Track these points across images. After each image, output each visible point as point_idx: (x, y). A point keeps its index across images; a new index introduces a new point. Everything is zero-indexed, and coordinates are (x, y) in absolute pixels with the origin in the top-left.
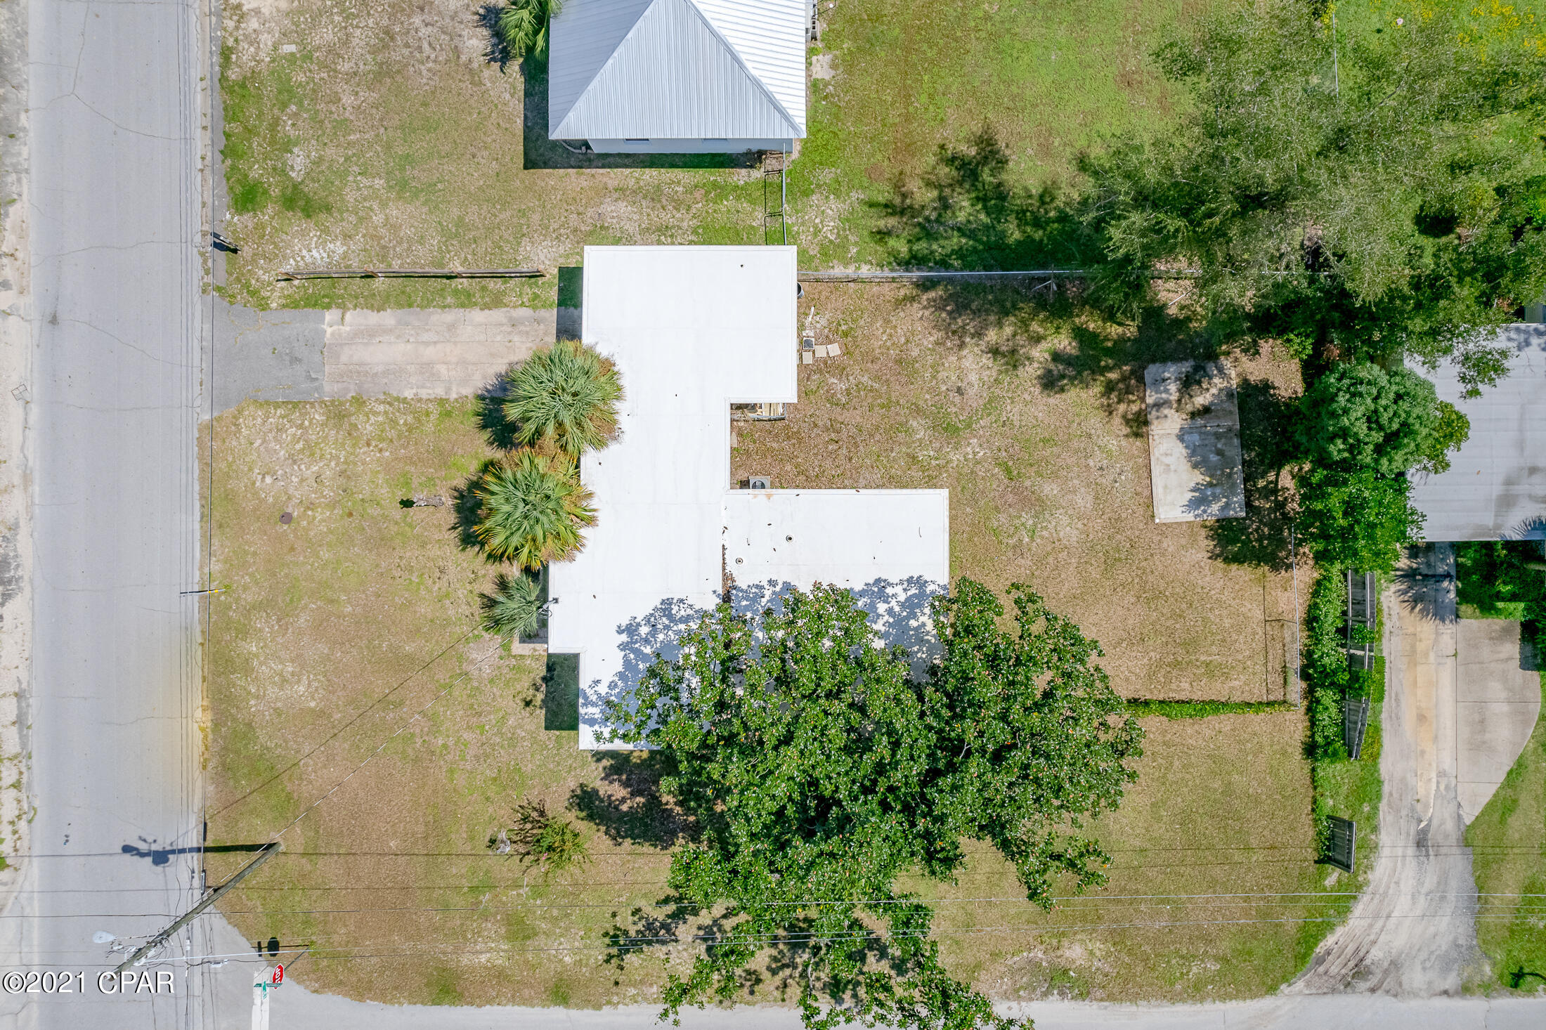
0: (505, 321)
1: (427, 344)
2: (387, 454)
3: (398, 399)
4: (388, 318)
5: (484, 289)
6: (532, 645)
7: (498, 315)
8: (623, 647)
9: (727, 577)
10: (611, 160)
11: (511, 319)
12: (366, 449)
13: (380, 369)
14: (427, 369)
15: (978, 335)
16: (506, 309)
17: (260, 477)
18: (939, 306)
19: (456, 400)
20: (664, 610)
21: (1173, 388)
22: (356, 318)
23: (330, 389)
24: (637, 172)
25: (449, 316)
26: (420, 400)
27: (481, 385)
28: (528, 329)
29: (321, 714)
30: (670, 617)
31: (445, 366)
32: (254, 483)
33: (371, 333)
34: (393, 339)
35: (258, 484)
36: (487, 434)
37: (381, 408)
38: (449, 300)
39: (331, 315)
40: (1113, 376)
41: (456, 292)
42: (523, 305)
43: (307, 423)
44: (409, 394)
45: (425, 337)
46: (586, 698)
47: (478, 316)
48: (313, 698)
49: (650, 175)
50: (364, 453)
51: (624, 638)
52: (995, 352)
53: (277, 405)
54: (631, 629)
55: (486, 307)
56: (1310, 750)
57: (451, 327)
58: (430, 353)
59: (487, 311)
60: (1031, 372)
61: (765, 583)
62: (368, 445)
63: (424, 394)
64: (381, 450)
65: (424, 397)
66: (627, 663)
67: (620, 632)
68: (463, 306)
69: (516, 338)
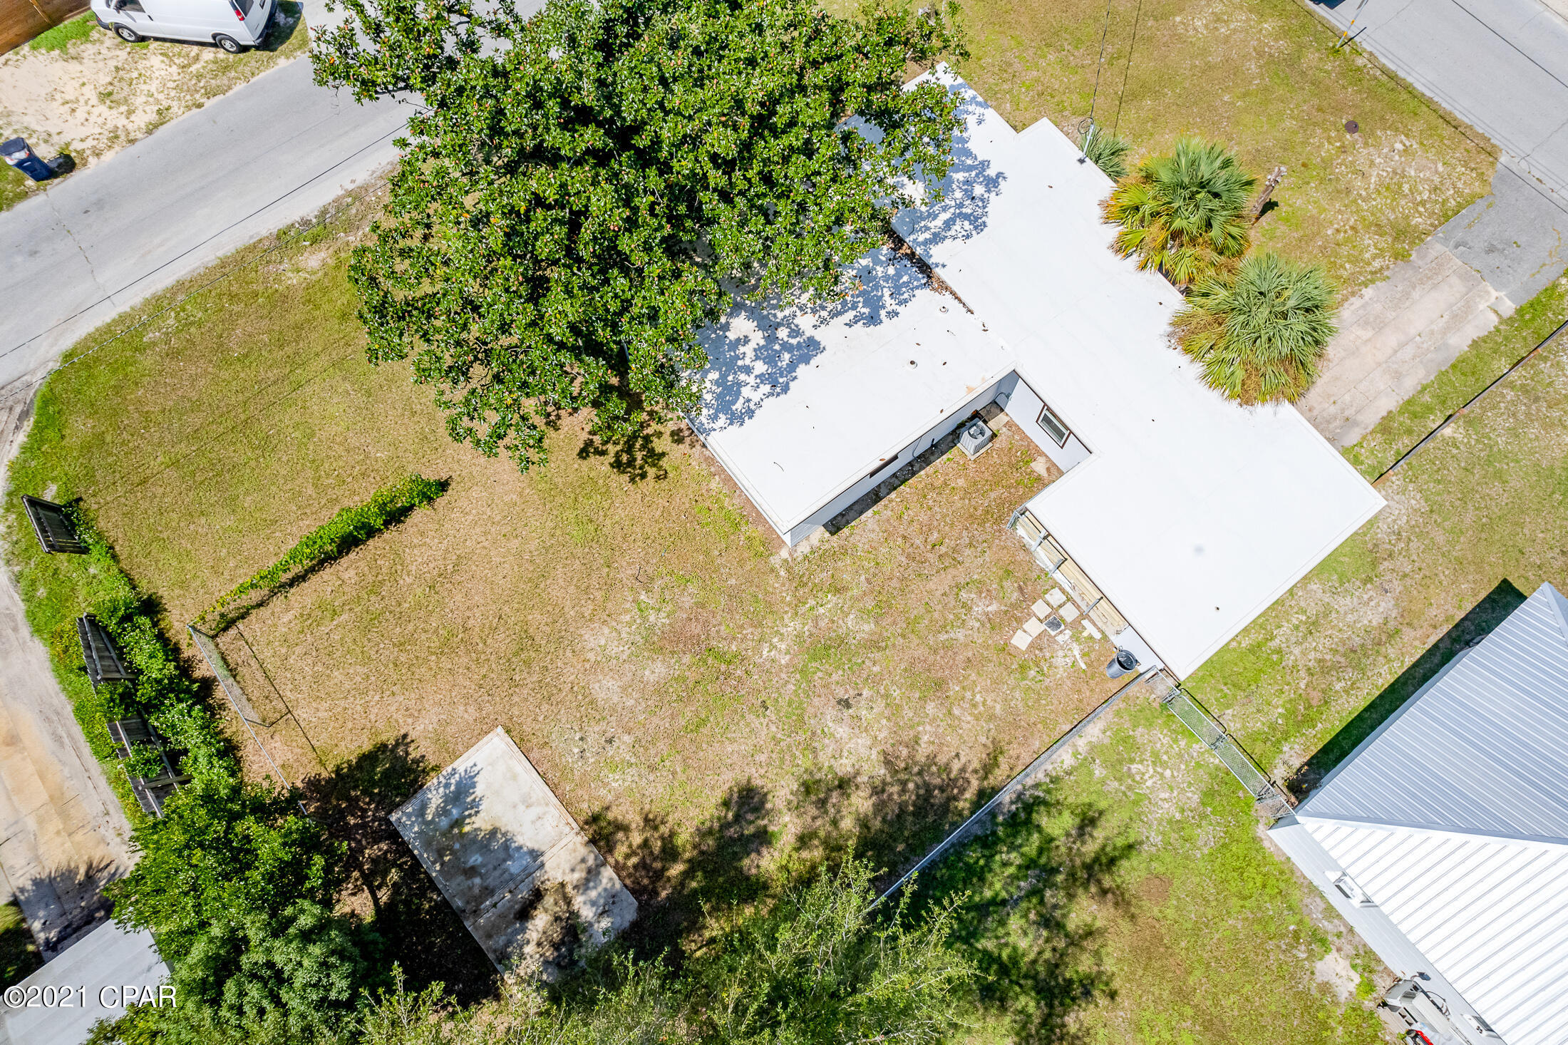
0: (1360, 418)
1: (1402, 345)
2: (1329, 232)
3: (1372, 281)
4: (1460, 342)
5: (1409, 432)
7: (1372, 418)
8: (985, 165)
9: (943, 287)
10: (1436, 660)
11: (1356, 424)
12: (1352, 222)
13: (1416, 294)
14: (1379, 325)
15: (878, 790)
16: (1370, 429)
17: (1408, 144)
18: (952, 786)
20: (977, 219)
21: (587, 913)
22: (1483, 321)
23: (1436, 248)
24: (1399, 669)
25: (1409, 385)
26: (1353, 294)
28: (1331, 426)
30: (966, 217)
31: (1365, 338)
32: (1407, 136)
33: (1458, 319)
34: (1434, 327)
35: (1403, 137)
37: (1377, 264)
38: (1427, 398)
39: (1508, 308)
40: (676, 870)
41: (1429, 409)
42: (1360, 445)
43: (1421, 209)
44: (1368, 292)
45: (1409, 351)
46: (979, 104)
47: (1388, 403)
49: (1385, 675)
50: (1348, 220)
51: (991, 172)
52: (844, 785)
53: (1460, 207)
54: (993, 183)
55: (1389, 416)
56: (151, 607)
57: (1398, 376)
58: (1391, 339)
59: (1384, 414)
60: (782, 792)
62: (1352, 228)
63: (1356, 302)
64: (1338, 231)
65: (1352, 300)
66: (968, 153)
67: (999, 175)
68: (1409, 402)
69: (1332, 409)
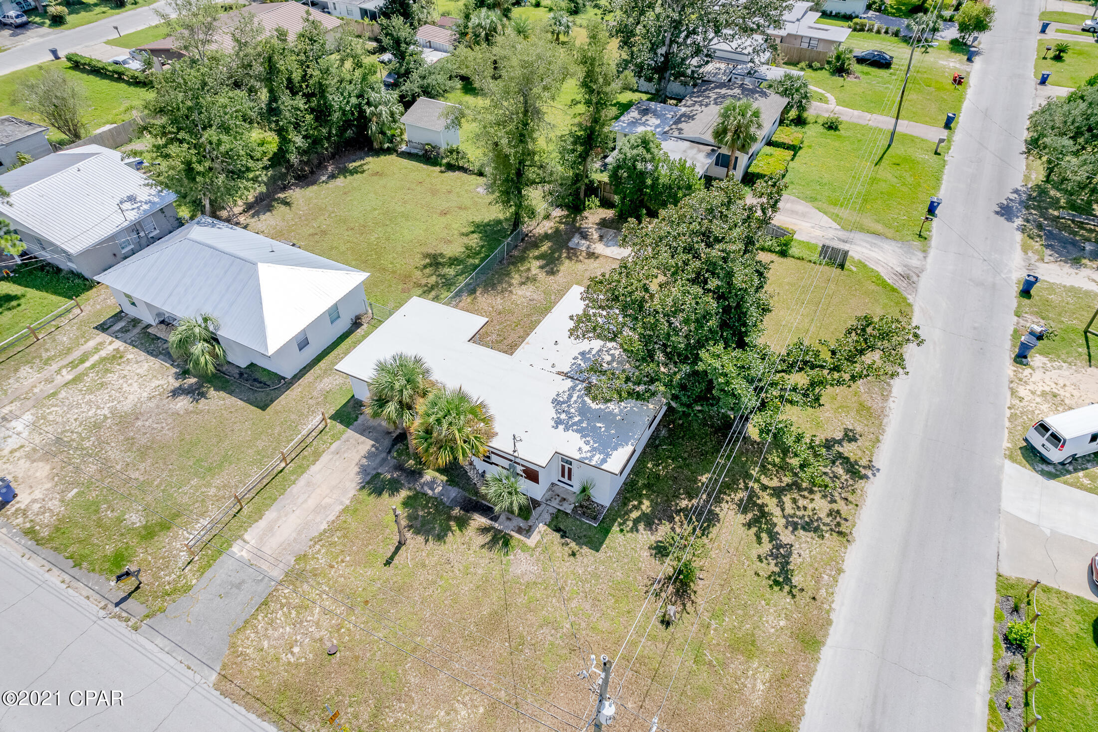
0: (331, 456)
1: (306, 501)
2: (348, 558)
3: (321, 534)
4: (270, 515)
5: (304, 458)
6: (535, 533)
7: (325, 458)
8: (567, 429)
9: (558, 373)
10: (299, 375)
11: (333, 453)
12: (334, 570)
13: (294, 535)
14: (319, 509)
15: (510, 285)
16: (325, 453)
17: (289, 656)
18: (486, 291)
19: (351, 502)
21: (583, 242)
22: (252, 534)
23: (277, 573)
24: (317, 367)
25: (302, 482)
26: (333, 522)
27: (354, 485)
28: (346, 447)
29: (493, 707)
31: (327, 498)
32: (289, 663)
33: (270, 529)
34: (284, 519)
35: (292, 660)
36: (385, 495)
37: (318, 547)
38: (293, 478)
39: (236, 547)
40: (565, 255)
41: (293, 472)
42: (331, 444)
43: (284, 601)
44: (324, 526)
45: (300, 500)
47: (314, 469)
48: (476, 707)
49: (322, 364)
50: (335, 572)
51: (561, 427)
52: (523, 283)
53: (254, 616)
54: (558, 422)
55: (314, 462)
57: (308, 484)
58: (311, 503)
59: (317, 462)
60: (542, 276)
61: (573, 361)
62: (332, 567)
63: (332, 518)
64: (343, 561)
65: (334, 518)
66: (577, 431)
67: (557, 427)
68: (303, 473)
69: (346, 455)
